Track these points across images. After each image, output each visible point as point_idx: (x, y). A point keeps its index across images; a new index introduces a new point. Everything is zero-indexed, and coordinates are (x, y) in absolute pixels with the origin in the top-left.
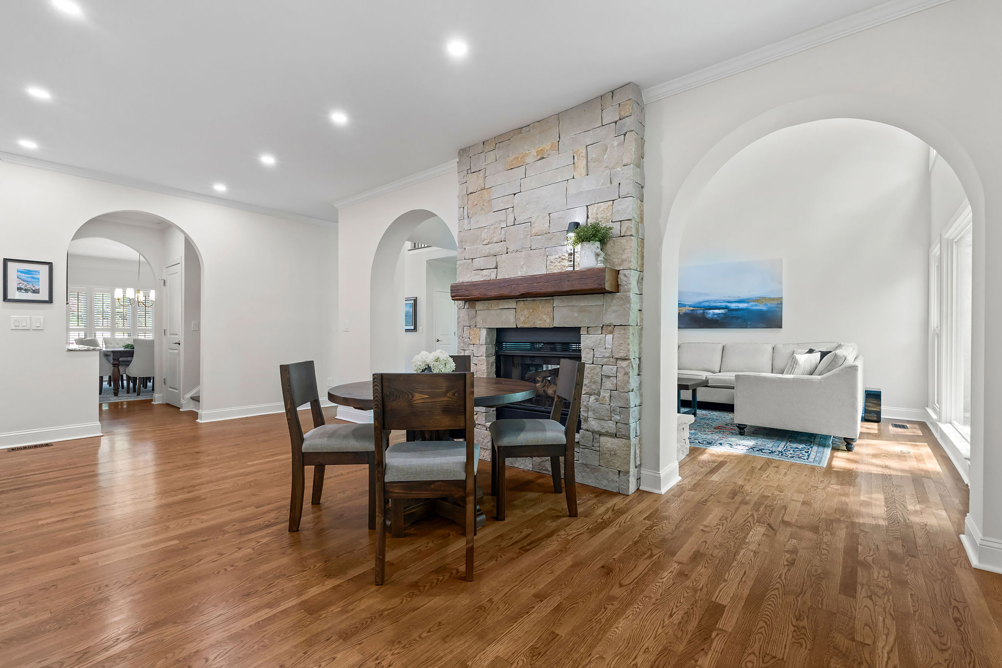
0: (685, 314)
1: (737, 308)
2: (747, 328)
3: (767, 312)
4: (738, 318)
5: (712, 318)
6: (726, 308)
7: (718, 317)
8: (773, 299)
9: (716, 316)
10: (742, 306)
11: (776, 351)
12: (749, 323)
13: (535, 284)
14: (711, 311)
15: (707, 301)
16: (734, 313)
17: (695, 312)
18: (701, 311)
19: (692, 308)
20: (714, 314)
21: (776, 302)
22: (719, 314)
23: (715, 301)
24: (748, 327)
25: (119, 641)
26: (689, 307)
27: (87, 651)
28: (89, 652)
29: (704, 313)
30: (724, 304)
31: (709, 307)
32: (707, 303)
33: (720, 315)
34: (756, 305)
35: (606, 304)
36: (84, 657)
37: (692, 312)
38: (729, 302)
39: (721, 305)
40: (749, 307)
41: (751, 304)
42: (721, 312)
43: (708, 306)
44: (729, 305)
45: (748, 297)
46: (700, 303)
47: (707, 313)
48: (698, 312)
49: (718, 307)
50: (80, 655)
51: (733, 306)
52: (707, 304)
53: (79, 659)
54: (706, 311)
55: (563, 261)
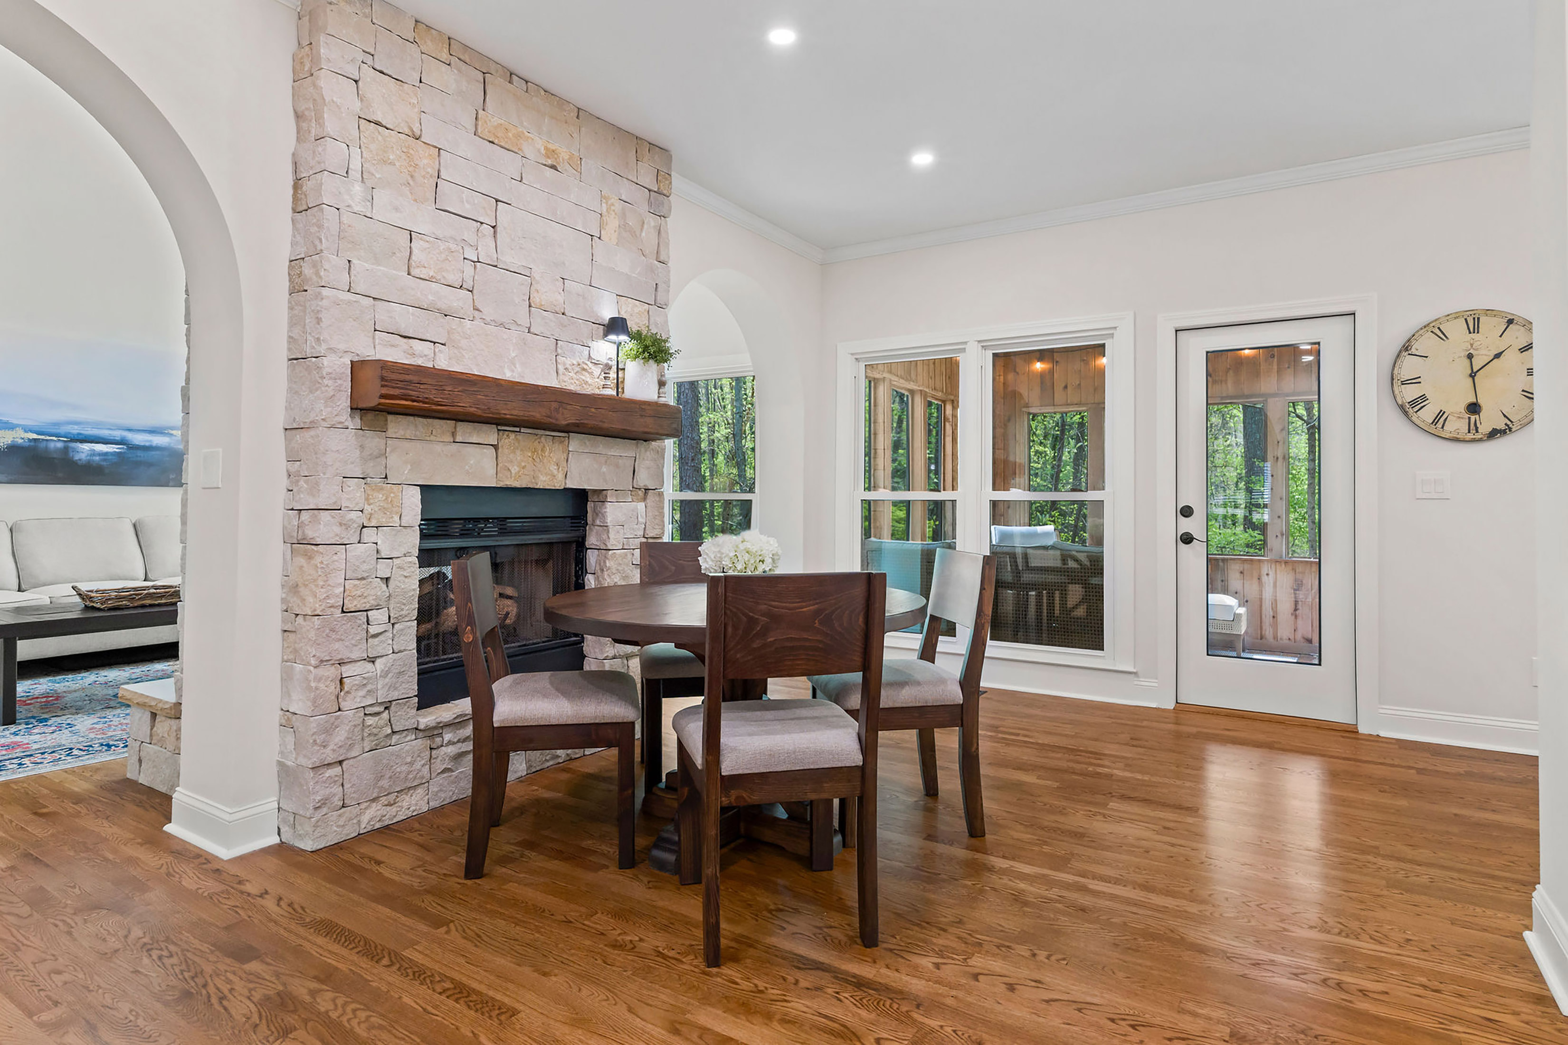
0: (17, 448)
1: (147, 444)
4: (149, 465)
5: (89, 462)
6: (122, 442)
7: (105, 460)
9: (97, 458)
10: (157, 440)
12: (171, 476)
13: (593, 410)
14: (86, 447)
15: (76, 424)
16: (140, 453)
17: (42, 445)
18: (60, 445)
19: (35, 436)
20: (93, 453)
22: (106, 454)
23: (98, 425)
25: (1254, 962)
26: (26, 431)
27: (1293, 976)
28: (1291, 973)
29: (66, 449)
30: (118, 434)
31: (80, 437)
32: (76, 427)
33: (109, 457)
35: (639, 456)
36: (1300, 971)
37: (32, 444)
38: (130, 430)
39: (110, 435)
40: (172, 445)
42: (110, 450)
43: (79, 434)
44: (129, 436)
46: (57, 424)
47: (75, 450)
48: (52, 445)
49: (103, 439)
50: (1302, 976)
51: (139, 439)
52: (75, 430)
53: (1305, 974)
54: (73, 445)
55: (584, 372)
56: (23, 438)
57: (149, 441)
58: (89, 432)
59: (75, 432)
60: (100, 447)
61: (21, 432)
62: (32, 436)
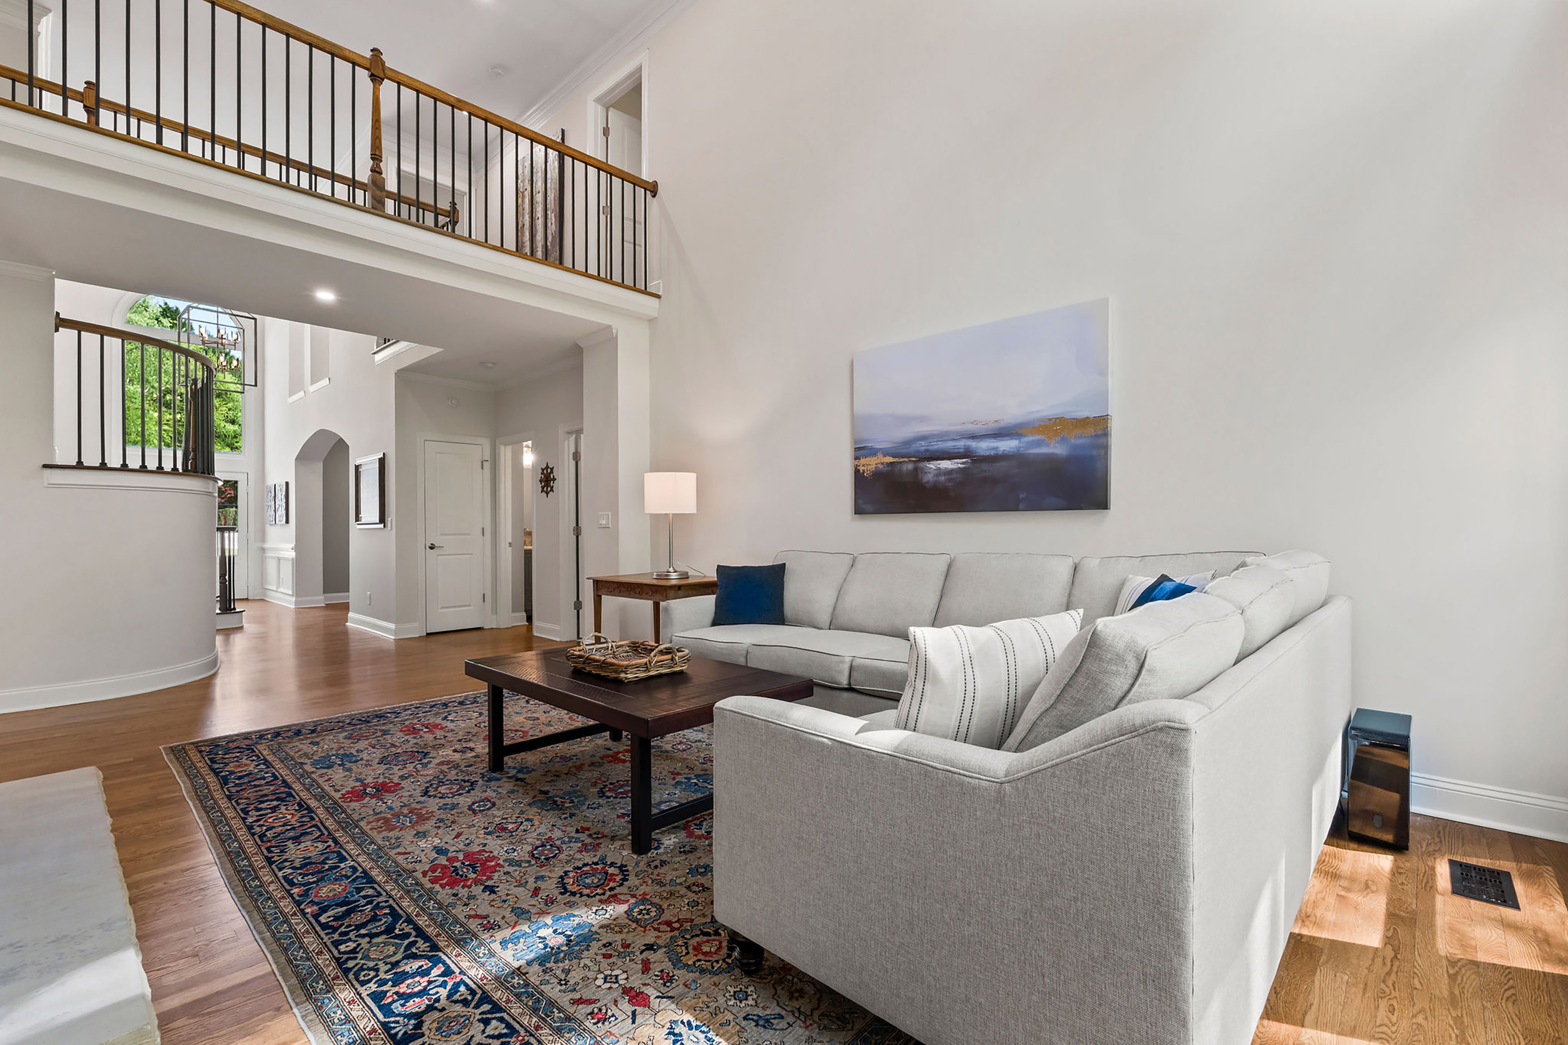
0: (878, 475)
1: (992, 453)
2: (1018, 510)
3: (1070, 460)
6: (966, 454)
8: (1084, 422)
9: (943, 478)
10: (1006, 445)
11: (1079, 576)
12: (1022, 496)
14: (932, 465)
15: (923, 438)
16: (985, 466)
17: (897, 469)
18: (910, 466)
20: (940, 472)
21: (1091, 431)
22: (950, 472)
23: (943, 436)
24: (1021, 506)
26: (885, 456)
29: (916, 469)
30: (961, 444)
31: (928, 455)
32: (923, 443)
33: (954, 476)
34: (1039, 444)
38: (974, 437)
39: (955, 447)
41: (1026, 439)
42: (954, 466)
43: (927, 451)
44: (973, 444)
45: (1020, 420)
46: (908, 443)
51: (984, 447)
52: (922, 446)
54: (921, 465)
56: (882, 464)
57: (996, 448)
58: (936, 447)
59: (923, 448)
60: (946, 464)
61: (881, 456)
62: (889, 459)
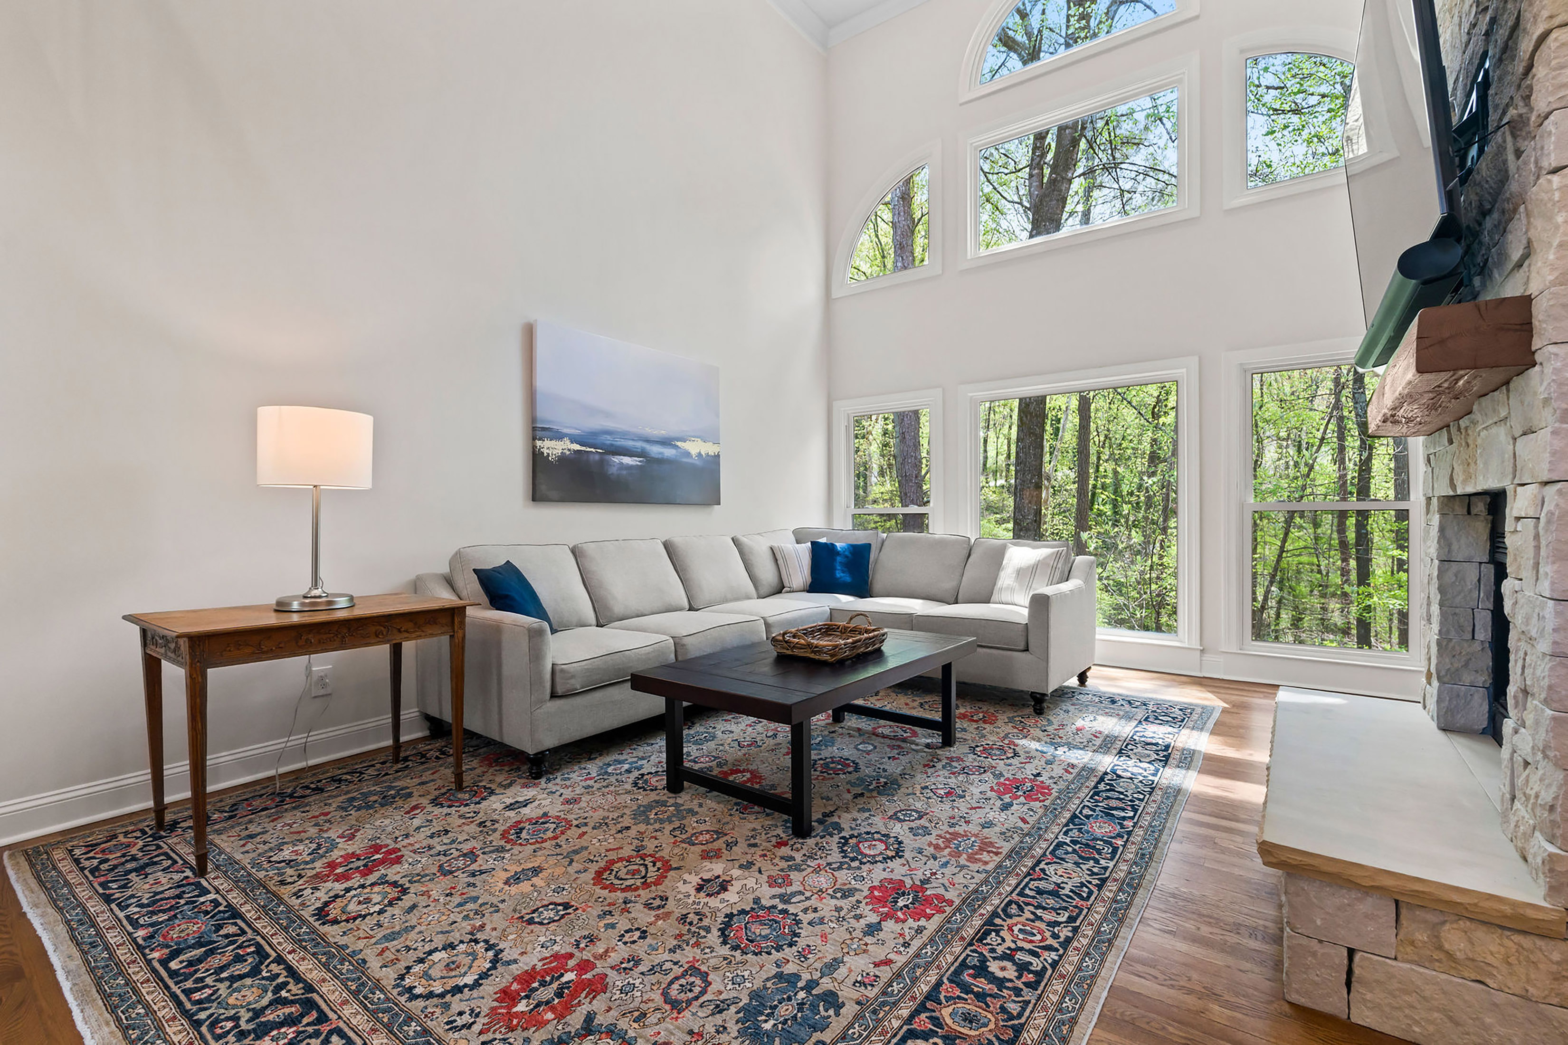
0: (563, 461)
1: (660, 456)
4: (660, 481)
5: (619, 477)
6: (642, 454)
7: (629, 475)
9: (625, 473)
10: (669, 452)
12: (678, 493)
14: (616, 459)
15: (611, 433)
16: (655, 467)
17: (583, 457)
18: (597, 457)
20: (622, 467)
22: (630, 467)
23: (624, 435)
26: (572, 443)
29: (602, 461)
30: (639, 444)
31: (612, 449)
32: (609, 437)
33: (632, 472)
38: (648, 441)
39: (634, 447)
42: (634, 463)
43: (612, 445)
44: (648, 447)
46: (595, 434)
47: (609, 463)
48: (592, 457)
49: (629, 451)
51: (654, 451)
52: (608, 440)
54: (607, 457)
56: (569, 450)
57: (662, 453)
58: (619, 443)
59: (608, 442)
60: (627, 460)
61: (568, 442)
62: (577, 447)
